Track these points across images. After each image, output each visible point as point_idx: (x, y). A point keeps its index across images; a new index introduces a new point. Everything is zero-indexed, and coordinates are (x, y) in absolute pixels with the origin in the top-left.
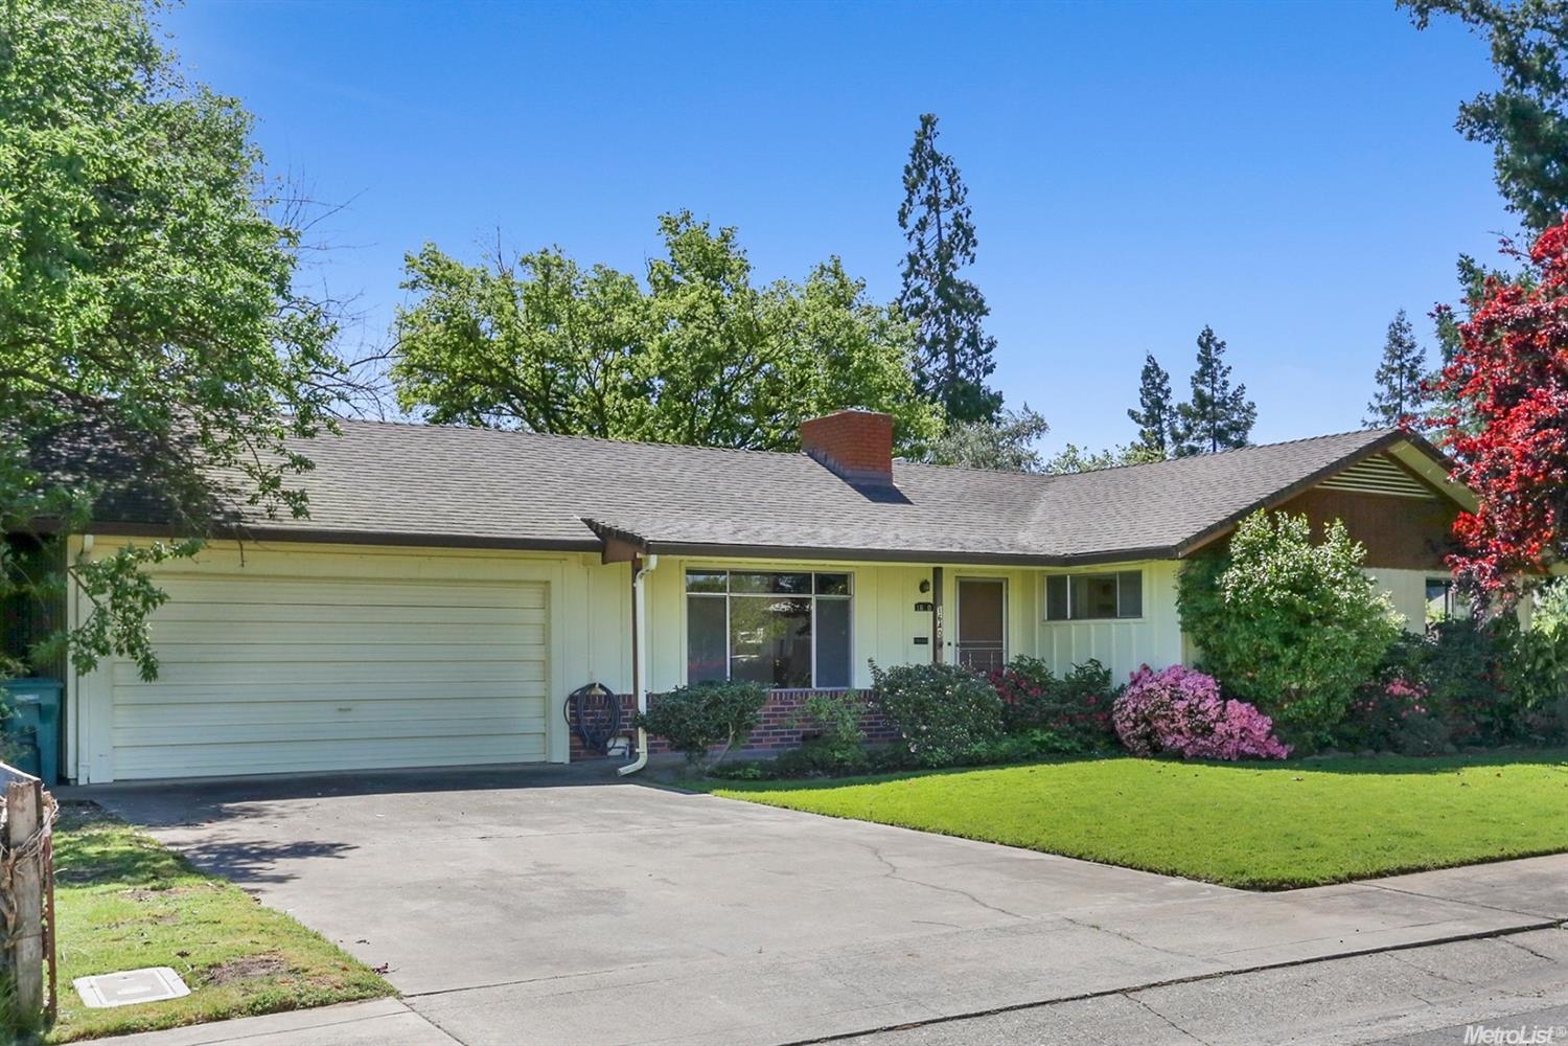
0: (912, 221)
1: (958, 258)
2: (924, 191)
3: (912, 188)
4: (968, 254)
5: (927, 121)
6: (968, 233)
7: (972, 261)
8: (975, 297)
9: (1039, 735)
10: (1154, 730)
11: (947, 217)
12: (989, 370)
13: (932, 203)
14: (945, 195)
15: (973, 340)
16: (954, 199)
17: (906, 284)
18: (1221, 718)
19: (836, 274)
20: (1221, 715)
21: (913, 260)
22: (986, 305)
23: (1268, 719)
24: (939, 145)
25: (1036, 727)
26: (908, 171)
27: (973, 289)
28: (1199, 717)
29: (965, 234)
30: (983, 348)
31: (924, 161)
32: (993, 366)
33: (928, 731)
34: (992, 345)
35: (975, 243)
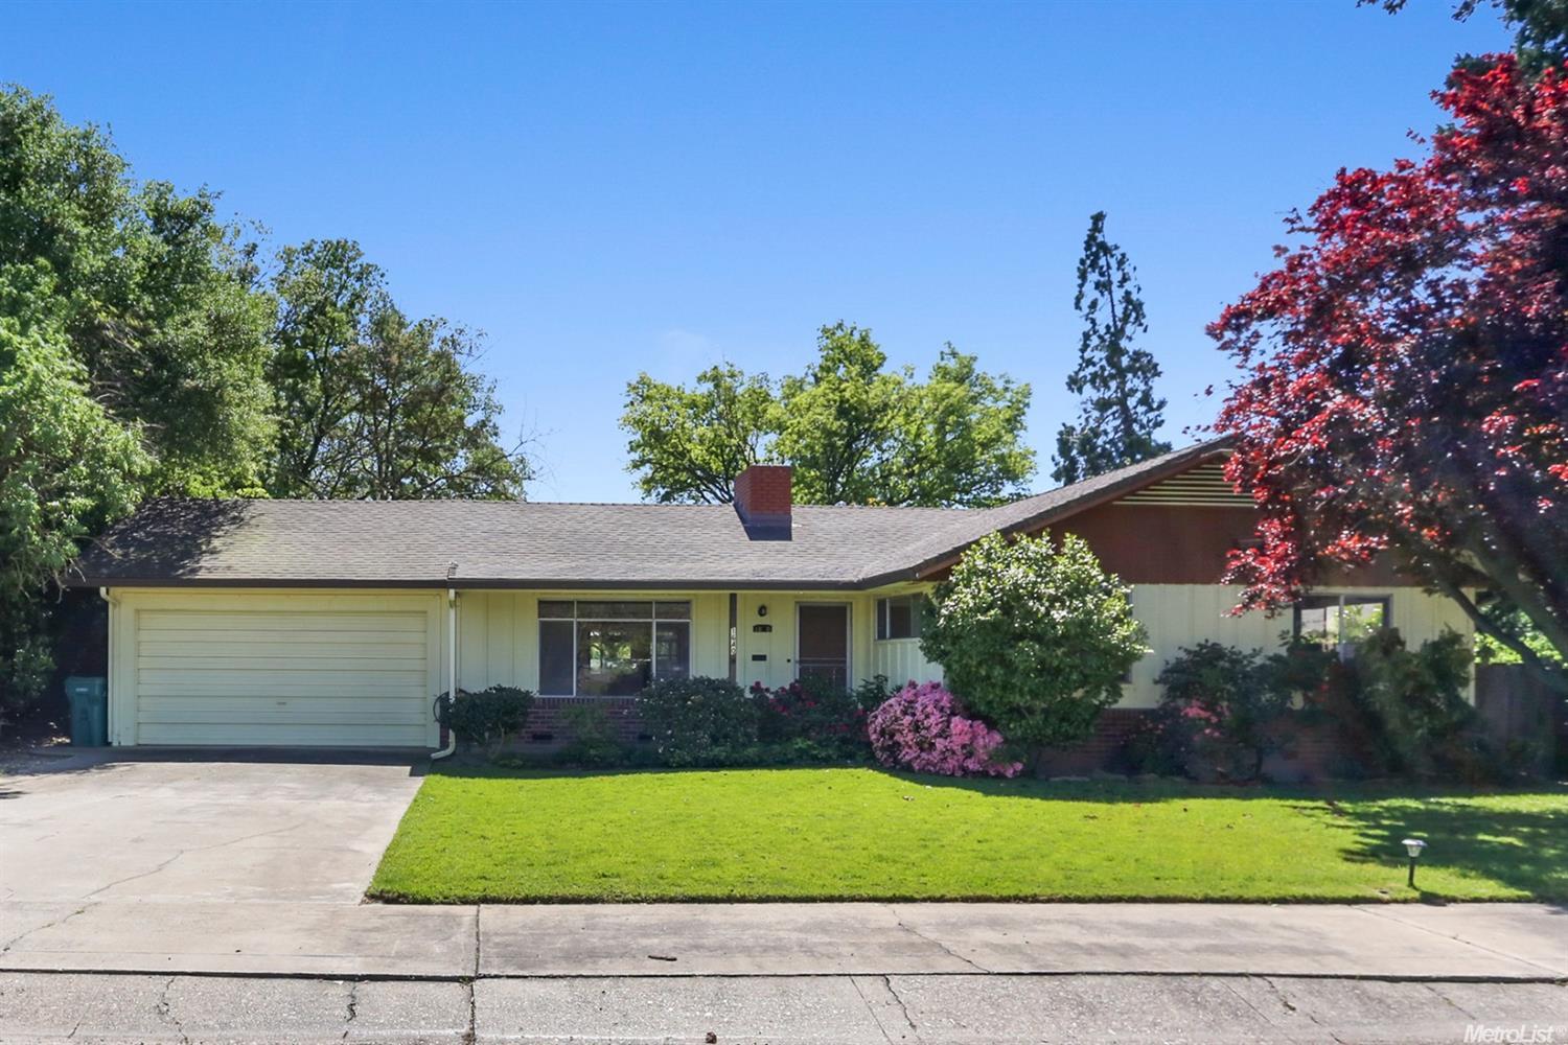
0: (1085, 303)
1: (1129, 329)
2: (1093, 277)
3: (1083, 276)
4: (1141, 325)
5: (1098, 218)
6: (1138, 307)
7: (1145, 331)
8: (1149, 362)
9: (800, 743)
10: (897, 744)
11: (1118, 294)
12: (1158, 424)
13: (1104, 286)
14: (1116, 276)
15: (1146, 400)
16: (1125, 279)
17: (1082, 357)
18: (943, 734)
19: (954, 354)
20: (944, 731)
21: (1087, 336)
22: (1159, 369)
23: (998, 738)
24: (1108, 236)
25: (799, 736)
26: (1082, 262)
27: (1147, 355)
28: (923, 732)
29: (1134, 309)
30: (1155, 406)
31: (1096, 249)
32: (1163, 421)
33: (672, 736)
34: (1162, 404)
35: (1144, 317)
